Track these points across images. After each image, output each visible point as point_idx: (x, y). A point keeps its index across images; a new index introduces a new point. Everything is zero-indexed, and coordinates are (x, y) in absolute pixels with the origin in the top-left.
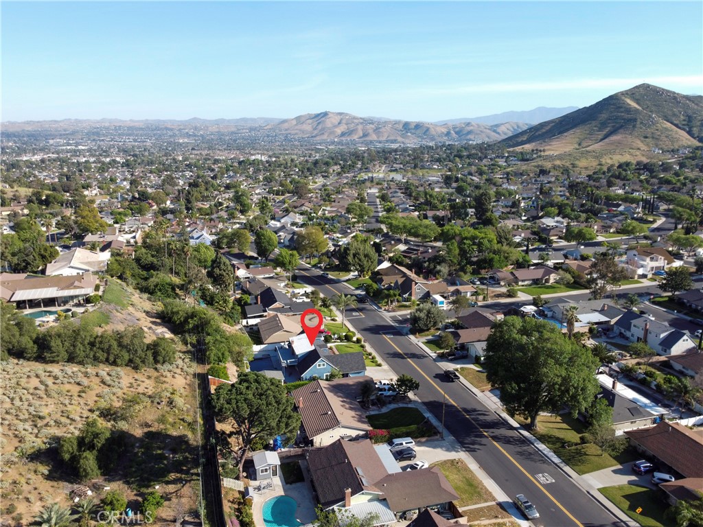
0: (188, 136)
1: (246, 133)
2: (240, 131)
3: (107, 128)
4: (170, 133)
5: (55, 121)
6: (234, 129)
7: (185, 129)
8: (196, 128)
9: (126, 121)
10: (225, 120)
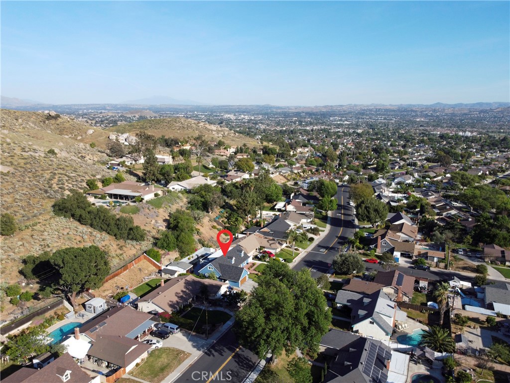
0: (426, 116)
1: (476, 115)
2: (470, 113)
3: (371, 110)
4: (413, 114)
5: (341, 106)
6: (466, 112)
7: (425, 111)
8: (434, 111)
9: (386, 105)
10: (463, 104)
